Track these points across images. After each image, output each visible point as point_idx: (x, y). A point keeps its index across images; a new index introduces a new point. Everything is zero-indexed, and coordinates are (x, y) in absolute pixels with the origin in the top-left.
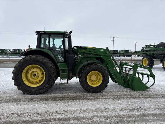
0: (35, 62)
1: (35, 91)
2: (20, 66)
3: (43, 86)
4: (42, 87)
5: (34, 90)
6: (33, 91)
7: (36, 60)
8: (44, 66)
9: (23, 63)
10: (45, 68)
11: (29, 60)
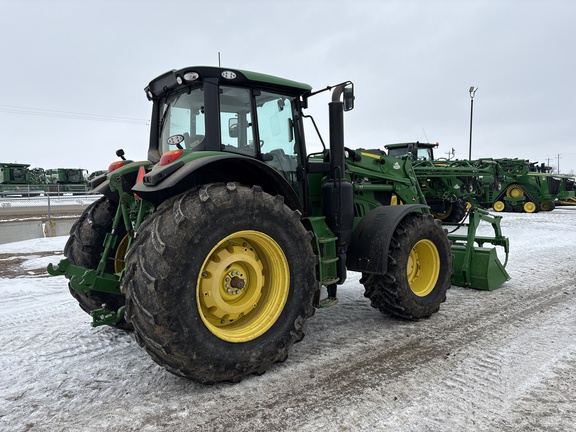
0: (257, 216)
1: (258, 359)
2: (192, 240)
3: (286, 326)
4: (280, 333)
5: (254, 355)
6: (253, 360)
7: (259, 207)
8: (288, 233)
9: (206, 223)
10: (289, 244)
11: (231, 210)
